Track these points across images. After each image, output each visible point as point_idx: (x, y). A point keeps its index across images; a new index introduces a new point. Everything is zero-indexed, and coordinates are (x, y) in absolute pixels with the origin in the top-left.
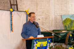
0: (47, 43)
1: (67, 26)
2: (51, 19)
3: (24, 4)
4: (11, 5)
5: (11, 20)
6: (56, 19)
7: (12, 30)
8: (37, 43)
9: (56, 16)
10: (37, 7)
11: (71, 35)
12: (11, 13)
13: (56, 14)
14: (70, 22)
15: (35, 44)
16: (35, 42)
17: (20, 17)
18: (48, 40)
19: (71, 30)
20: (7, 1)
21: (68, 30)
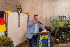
0: (49, 36)
1: (54, 24)
2: (43, 19)
3: (26, 8)
4: (17, 9)
5: (19, 19)
6: (46, 19)
7: (19, 26)
8: (42, 36)
9: (46, 17)
10: (34, 11)
11: (58, 31)
12: (19, 14)
13: (46, 16)
14: (56, 22)
15: (40, 37)
16: (40, 36)
17: (24, 17)
18: (49, 34)
19: (58, 27)
20: (15, 6)
21: (56, 27)
